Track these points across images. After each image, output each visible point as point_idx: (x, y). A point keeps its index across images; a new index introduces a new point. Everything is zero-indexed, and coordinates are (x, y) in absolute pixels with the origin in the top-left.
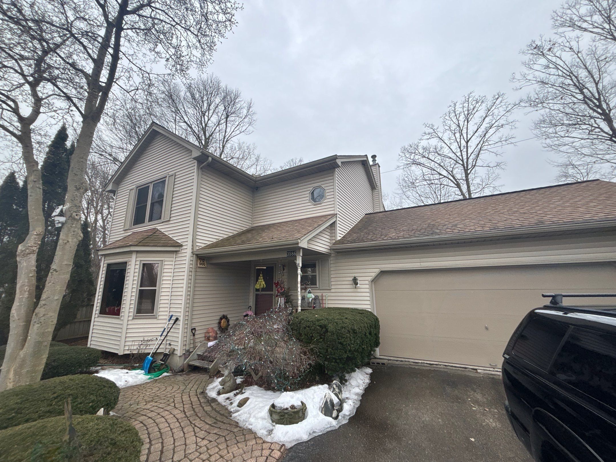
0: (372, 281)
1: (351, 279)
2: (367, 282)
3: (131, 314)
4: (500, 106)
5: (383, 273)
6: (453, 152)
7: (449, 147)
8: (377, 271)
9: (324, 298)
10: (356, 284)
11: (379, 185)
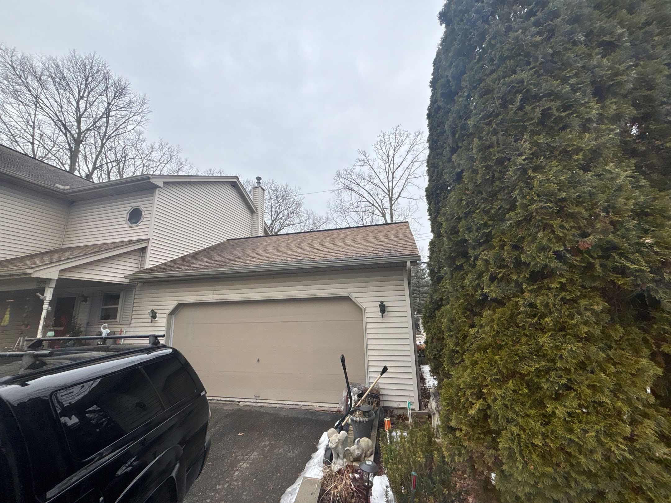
0: (170, 315)
1: (150, 312)
2: (165, 316)
5: (181, 306)
8: (176, 303)
9: (122, 334)
10: (155, 317)
11: (259, 208)
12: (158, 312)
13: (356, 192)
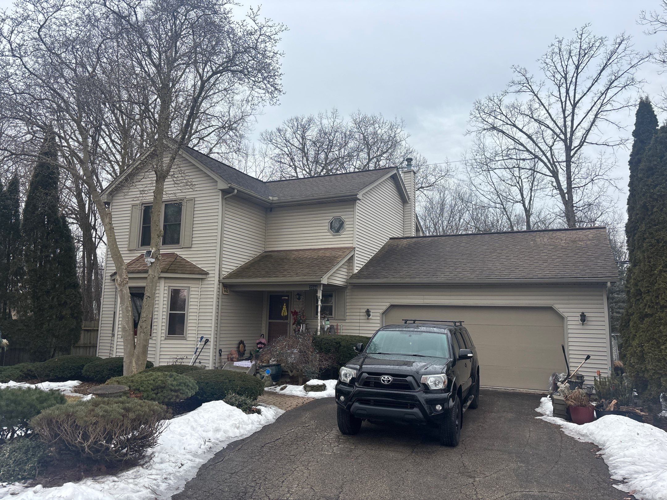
0: (383, 313)
1: (364, 311)
2: (378, 314)
3: (163, 335)
4: (623, 54)
5: (393, 307)
6: (552, 120)
7: (547, 111)
8: (388, 305)
9: (339, 327)
10: (369, 315)
11: (412, 197)
12: (372, 311)
13: (508, 136)
